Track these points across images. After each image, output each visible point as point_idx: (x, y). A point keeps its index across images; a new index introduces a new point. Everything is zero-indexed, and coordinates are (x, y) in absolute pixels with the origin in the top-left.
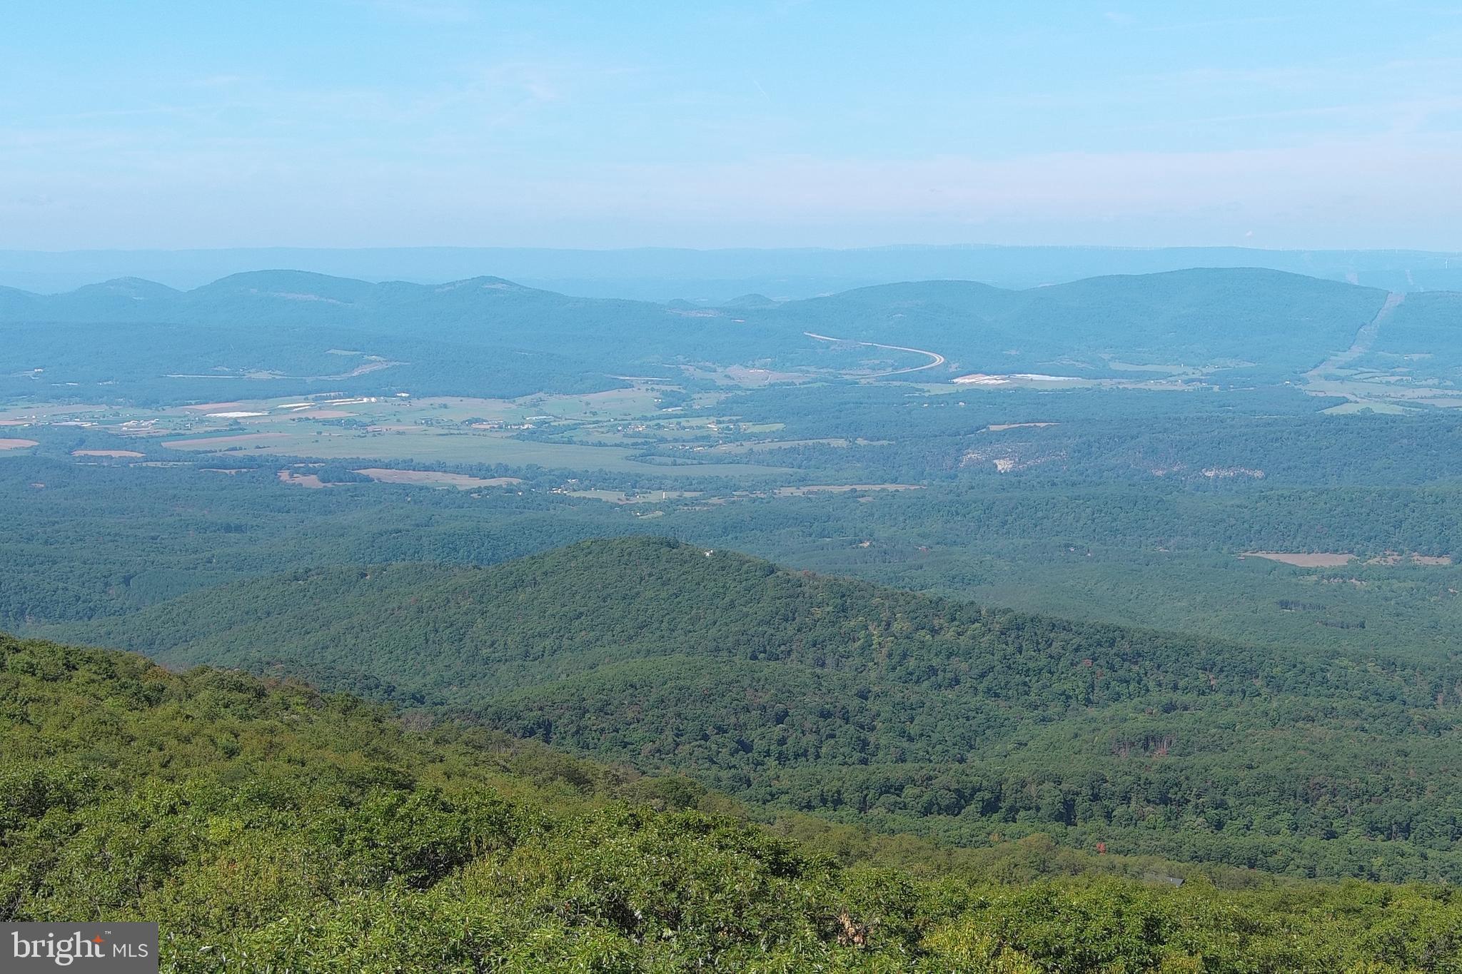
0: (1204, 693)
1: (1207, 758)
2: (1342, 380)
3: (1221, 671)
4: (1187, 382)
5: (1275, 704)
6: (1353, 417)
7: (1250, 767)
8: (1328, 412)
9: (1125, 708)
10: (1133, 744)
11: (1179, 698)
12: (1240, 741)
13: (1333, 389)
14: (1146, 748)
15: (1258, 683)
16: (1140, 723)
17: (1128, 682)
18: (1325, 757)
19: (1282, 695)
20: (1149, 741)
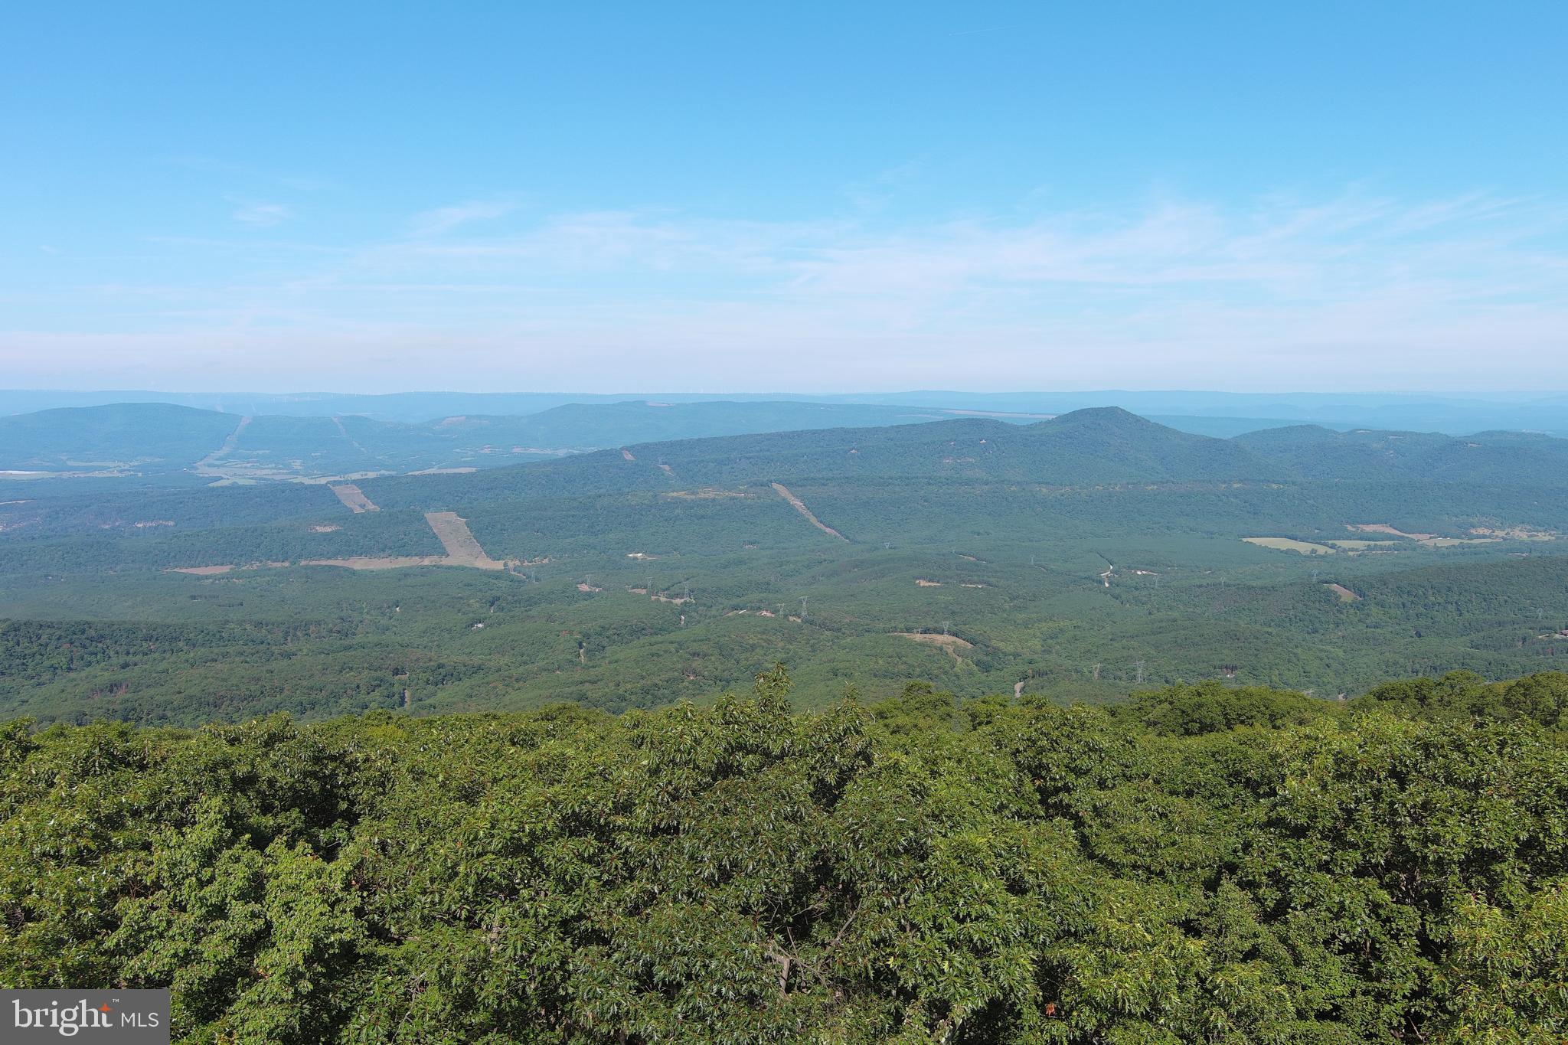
0: (147, 654)
1: (152, 691)
2: (218, 466)
3: (157, 640)
4: (121, 471)
5: (192, 655)
6: (226, 487)
7: (180, 693)
8: (211, 485)
9: (95, 670)
10: (102, 690)
11: (131, 659)
12: (172, 679)
13: (214, 472)
14: (111, 691)
15: (181, 644)
16: (107, 676)
17: (96, 654)
18: (224, 680)
19: (196, 649)
20: (113, 687)
